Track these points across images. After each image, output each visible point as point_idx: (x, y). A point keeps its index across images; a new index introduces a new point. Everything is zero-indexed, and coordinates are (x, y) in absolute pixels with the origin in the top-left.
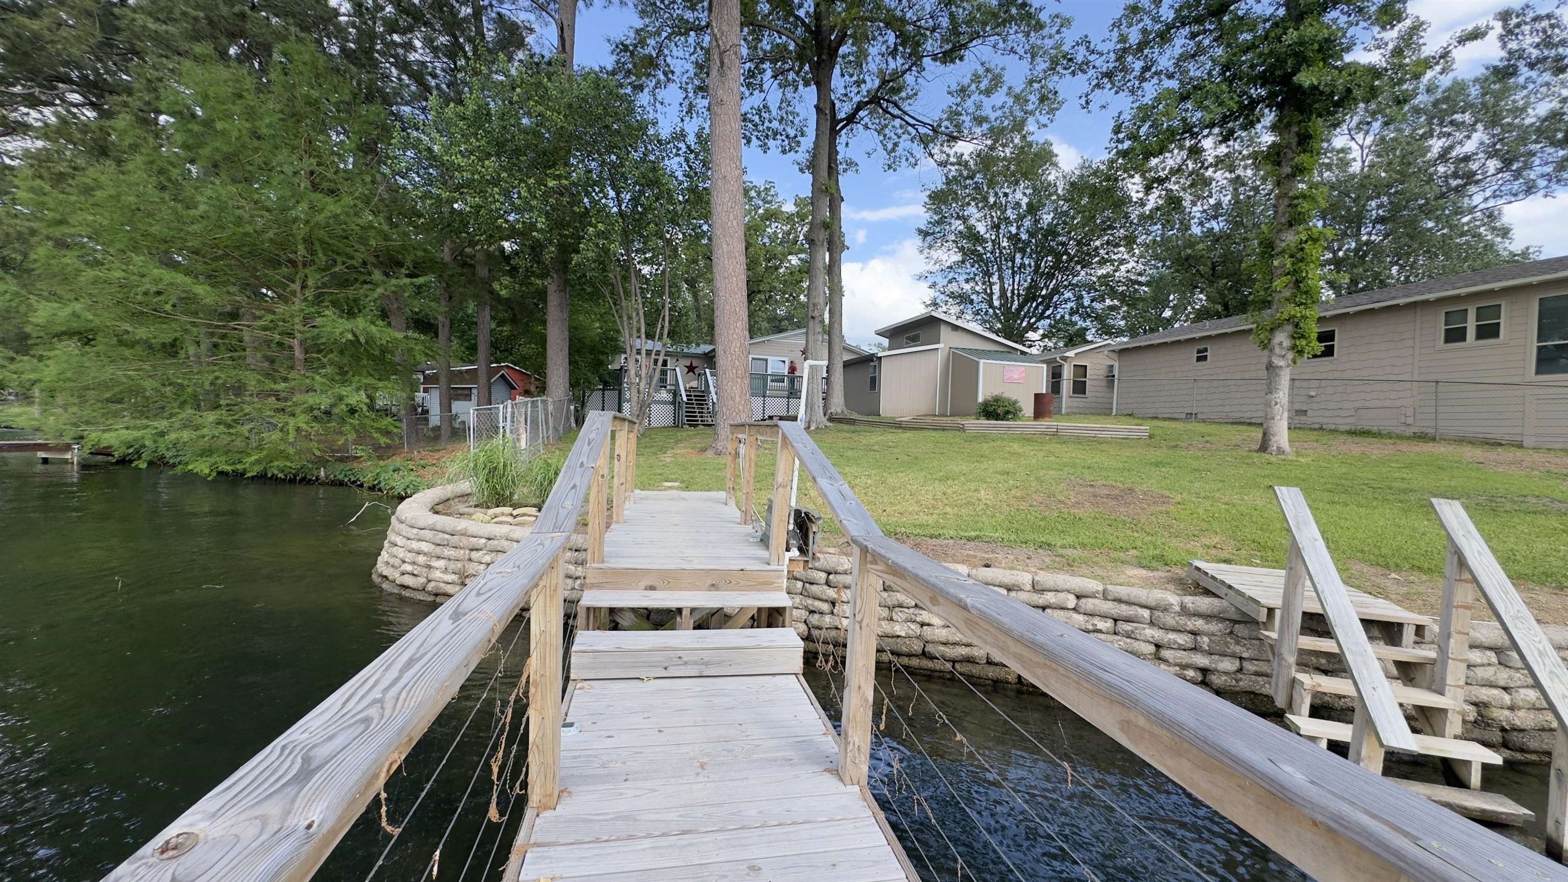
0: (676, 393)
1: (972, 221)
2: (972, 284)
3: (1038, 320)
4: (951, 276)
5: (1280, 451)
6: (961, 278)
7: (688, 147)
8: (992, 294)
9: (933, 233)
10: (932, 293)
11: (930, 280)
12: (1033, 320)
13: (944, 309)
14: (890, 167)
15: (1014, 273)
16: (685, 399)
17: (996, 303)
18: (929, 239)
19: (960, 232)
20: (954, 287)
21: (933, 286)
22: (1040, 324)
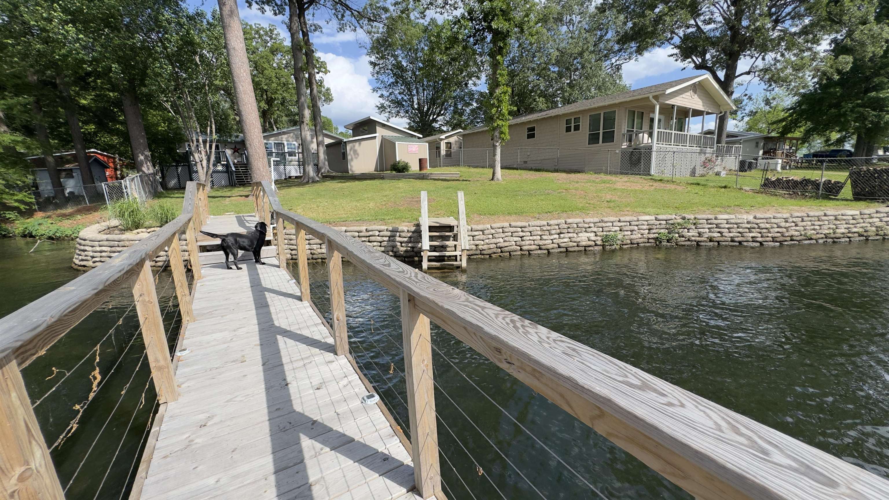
0: (227, 166)
1: (400, 59)
2: (403, 96)
3: (438, 116)
4: (391, 91)
5: (498, 180)
6: (397, 92)
7: (208, 22)
8: (413, 102)
9: (379, 64)
10: (382, 101)
11: (380, 92)
12: (435, 117)
13: (389, 110)
14: (341, 29)
15: (424, 90)
16: (234, 169)
17: (416, 106)
18: (377, 68)
19: (394, 65)
20: (393, 97)
21: (382, 96)
22: (438, 119)
